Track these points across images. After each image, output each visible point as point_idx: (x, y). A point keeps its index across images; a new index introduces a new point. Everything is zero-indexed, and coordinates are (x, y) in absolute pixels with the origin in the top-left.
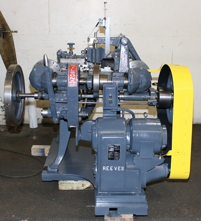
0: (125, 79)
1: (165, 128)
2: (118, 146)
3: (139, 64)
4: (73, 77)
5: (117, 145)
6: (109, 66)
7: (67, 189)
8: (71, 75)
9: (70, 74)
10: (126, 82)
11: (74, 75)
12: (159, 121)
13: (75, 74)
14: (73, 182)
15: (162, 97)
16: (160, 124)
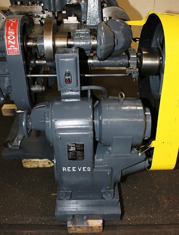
0: (93, 39)
1: (149, 113)
2: (81, 145)
3: (115, 12)
4: (13, 41)
5: (80, 143)
6: (75, 15)
7: (32, 167)
8: (9, 37)
9: (7, 35)
10: (94, 43)
11: (14, 37)
12: (141, 104)
13: (15, 35)
14: (38, 160)
15: (146, 62)
16: (142, 108)
